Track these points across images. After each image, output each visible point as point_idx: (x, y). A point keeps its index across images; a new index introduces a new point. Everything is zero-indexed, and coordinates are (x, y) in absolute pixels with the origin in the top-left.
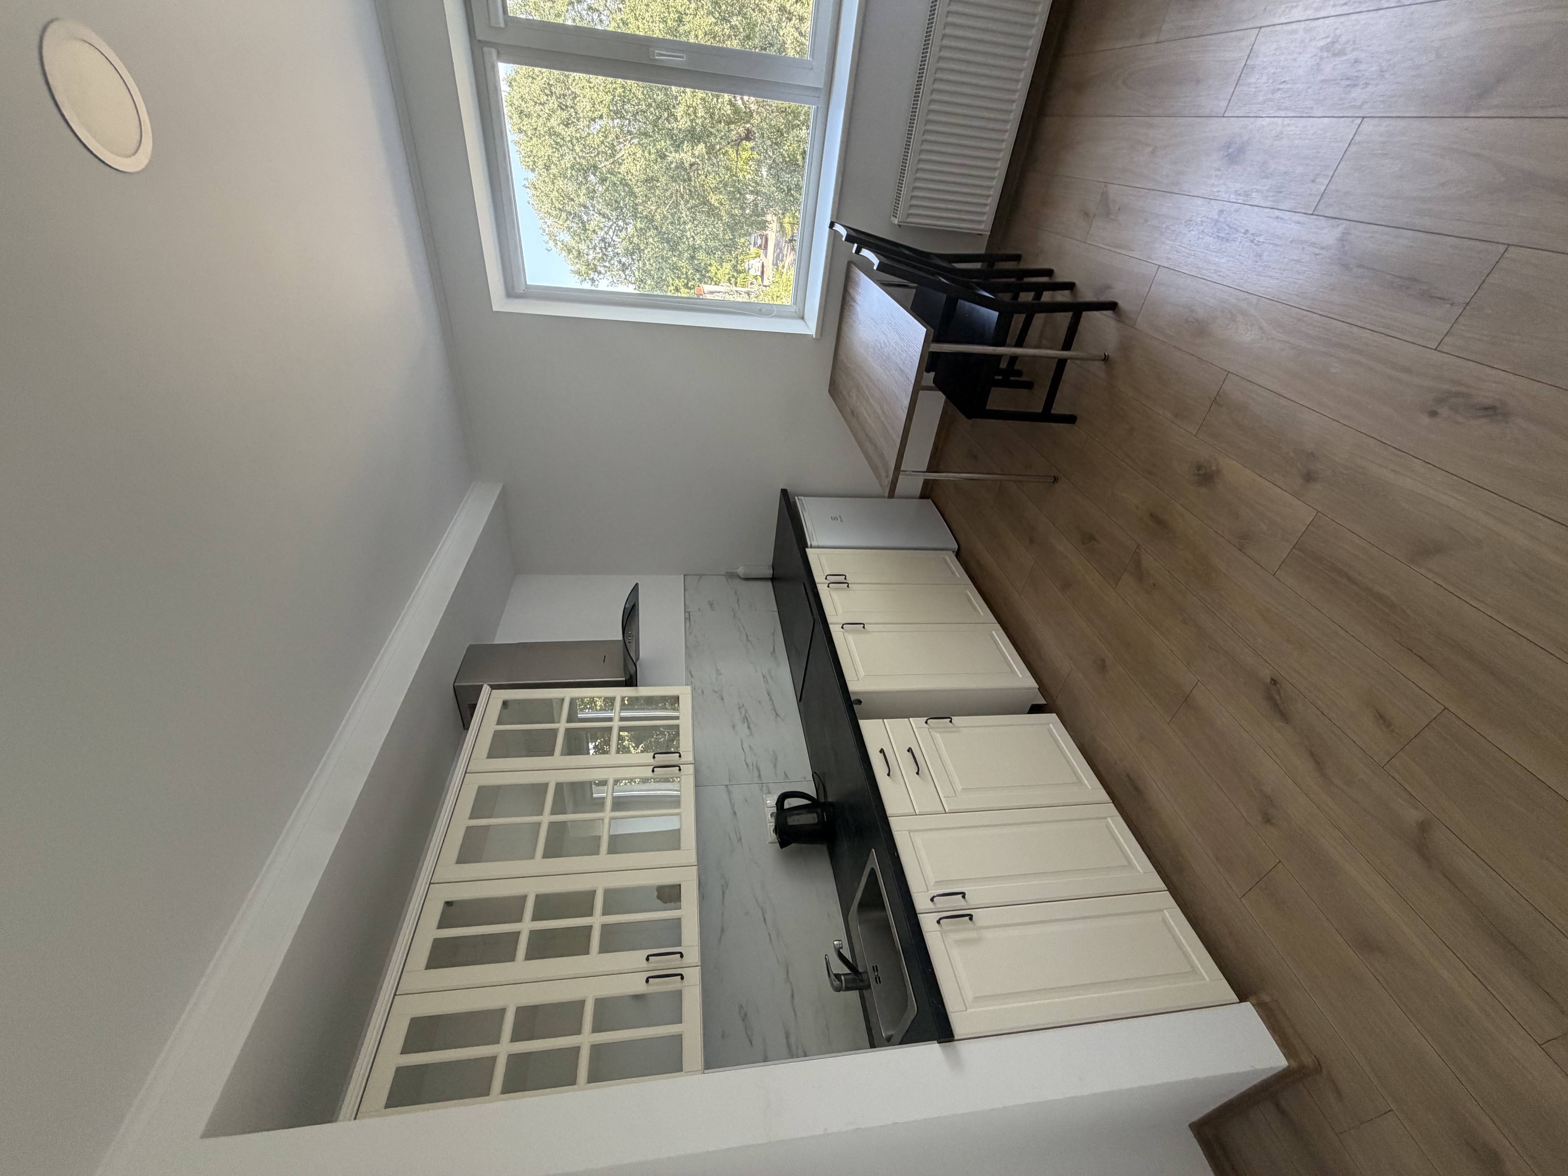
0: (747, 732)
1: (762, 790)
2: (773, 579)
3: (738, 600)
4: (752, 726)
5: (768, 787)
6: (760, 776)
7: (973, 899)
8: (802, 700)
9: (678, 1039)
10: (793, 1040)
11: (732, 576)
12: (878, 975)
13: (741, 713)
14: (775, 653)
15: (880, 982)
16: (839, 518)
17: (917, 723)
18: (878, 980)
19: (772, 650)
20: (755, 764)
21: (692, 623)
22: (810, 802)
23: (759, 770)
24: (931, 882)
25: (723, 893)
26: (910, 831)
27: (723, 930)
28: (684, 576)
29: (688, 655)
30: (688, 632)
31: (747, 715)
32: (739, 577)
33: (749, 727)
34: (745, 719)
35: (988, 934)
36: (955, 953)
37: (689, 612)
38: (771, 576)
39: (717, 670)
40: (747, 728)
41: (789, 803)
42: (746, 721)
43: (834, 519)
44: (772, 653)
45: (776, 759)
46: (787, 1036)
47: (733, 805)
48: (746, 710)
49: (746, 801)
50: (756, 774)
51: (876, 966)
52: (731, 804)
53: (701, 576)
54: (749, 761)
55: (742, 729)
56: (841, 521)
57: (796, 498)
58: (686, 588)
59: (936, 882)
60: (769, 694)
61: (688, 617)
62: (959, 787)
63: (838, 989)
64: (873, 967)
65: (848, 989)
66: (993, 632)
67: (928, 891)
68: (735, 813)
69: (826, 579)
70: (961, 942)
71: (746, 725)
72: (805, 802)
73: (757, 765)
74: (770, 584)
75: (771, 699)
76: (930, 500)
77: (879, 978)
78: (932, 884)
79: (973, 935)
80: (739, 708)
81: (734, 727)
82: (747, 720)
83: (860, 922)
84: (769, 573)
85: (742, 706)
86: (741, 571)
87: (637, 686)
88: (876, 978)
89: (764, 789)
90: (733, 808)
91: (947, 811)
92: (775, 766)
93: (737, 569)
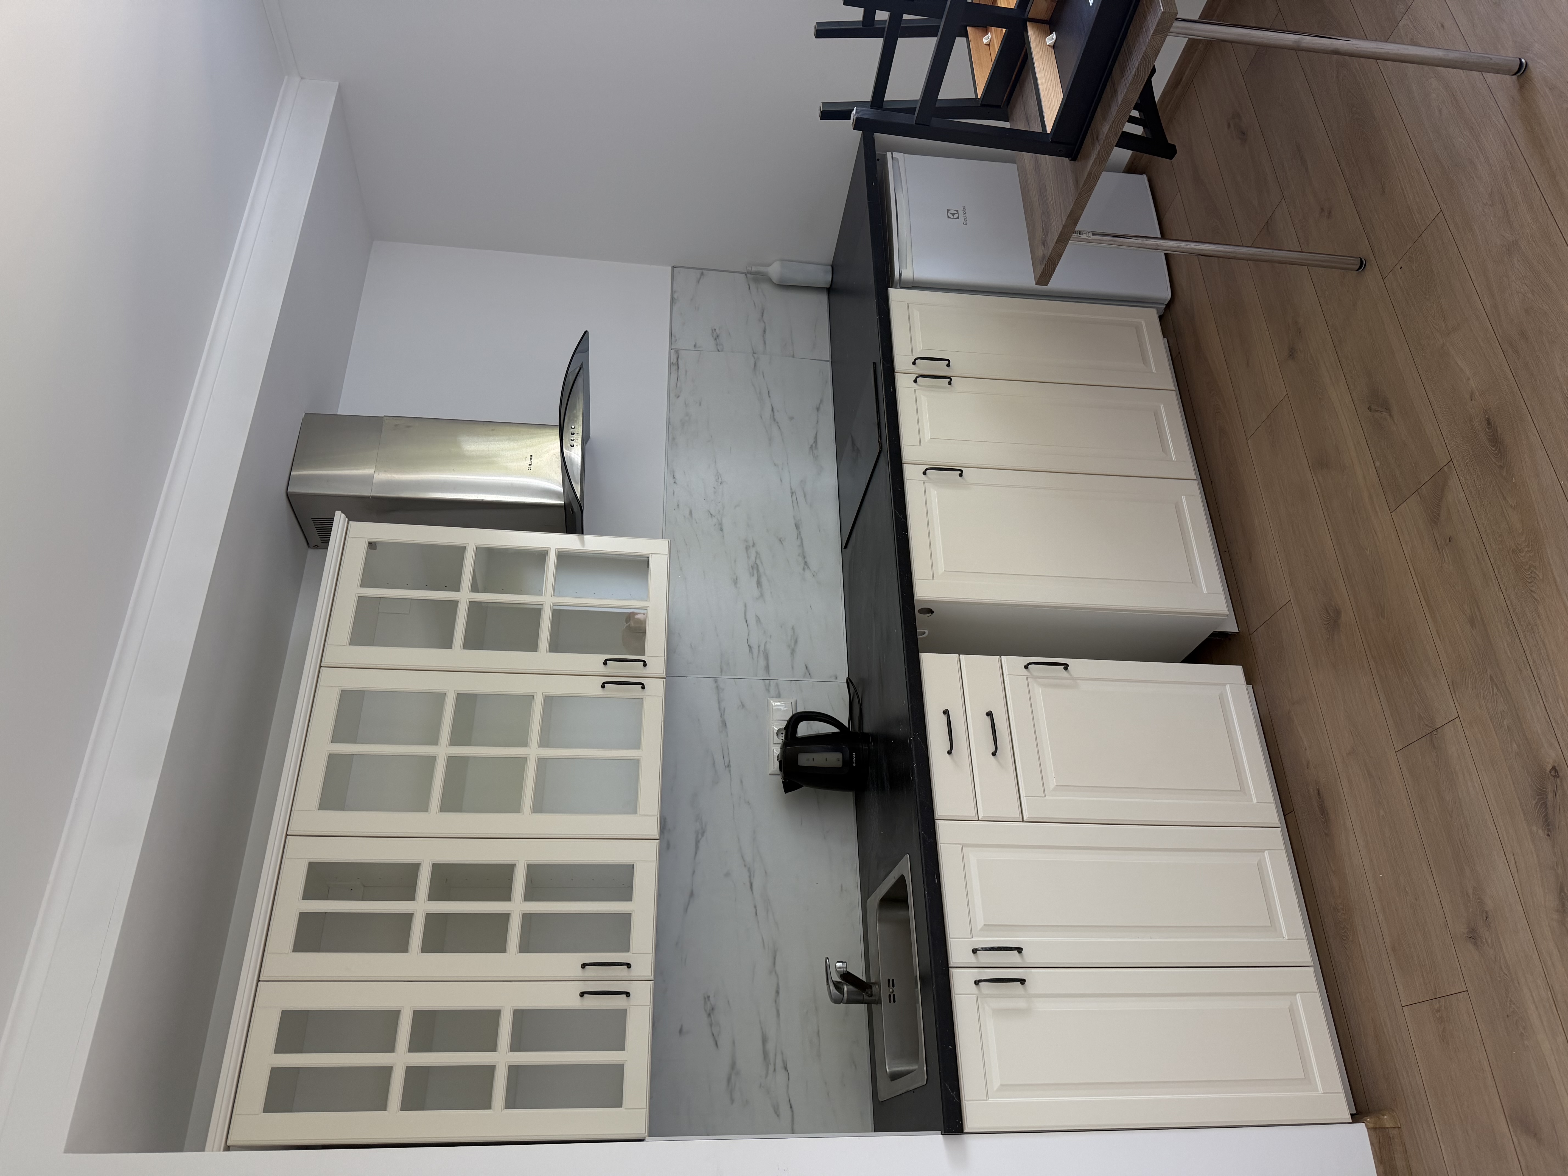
0: (756, 593)
1: (768, 690)
2: (831, 290)
3: (765, 331)
4: (764, 580)
5: (777, 685)
6: (767, 668)
7: (1030, 956)
8: (850, 545)
9: (619, 1069)
10: (770, 1046)
11: (757, 277)
12: (893, 991)
13: (748, 557)
14: (816, 448)
15: (894, 1001)
16: (961, 214)
17: (1013, 664)
18: (892, 998)
19: (812, 441)
20: (762, 648)
21: (682, 371)
22: (837, 730)
23: (767, 658)
24: (980, 922)
25: (697, 842)
26: (963, 846)
27: (692, 894)
28: (673, 267)
29: (672, 442)
30: (674, 391)
31: (758, 562)
32: (770, 280)
33: (759, 584)
34: (755, 569)
35: (1041, 1006)
36: (990, 1025)
37: (677, 351)
38: (828, 286)
39: (718, 475)
40: (755, 585)
41: (804, 729)
42: (755, 572)
43: (952, 214)
44: (811, 447)
45: (796, 642)
46: (764, 1041)
47: (722, 712)
48: (757, 553)
49: (743, 706)
50: (762, 663)
51: (893, 980)
52: (719, 709)
53: (703, 271)
54: (754, 643)
55: (748, 583)
56: (965, 223)
57: (889, 154)
58: (676, 296)
59: (984, 925)
60: (797, 527)
61: (675, 365)
62: (1052, 783)
63: (837, 1001)
64: (889, 980)
65: (849, 1001)
66: (1183, 497)
67: (972, 937)
68: (724, 724)
69: (914, 363)
70: (1000, 1013)
71: (755, 578)
72: (830, 729)
73: (765, 649)
74: (824, 298)
75: (799, 535)
76: (1145, 176)
77: (894, 996)
78: (979, 927)
79: (1021, 1004)
80: (747, 548)
81: (735, 581)
82: (758, 571)
83: (880, 920)
84: (824, 277)
85: (751, 544)
86: (775, 270)
87: (583, 533)
88: (890, 995)
89: (772, 688)
90: (722, 715)
91: (1025, 819)
92: (793, 652)
93: (770, 265)
